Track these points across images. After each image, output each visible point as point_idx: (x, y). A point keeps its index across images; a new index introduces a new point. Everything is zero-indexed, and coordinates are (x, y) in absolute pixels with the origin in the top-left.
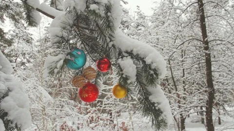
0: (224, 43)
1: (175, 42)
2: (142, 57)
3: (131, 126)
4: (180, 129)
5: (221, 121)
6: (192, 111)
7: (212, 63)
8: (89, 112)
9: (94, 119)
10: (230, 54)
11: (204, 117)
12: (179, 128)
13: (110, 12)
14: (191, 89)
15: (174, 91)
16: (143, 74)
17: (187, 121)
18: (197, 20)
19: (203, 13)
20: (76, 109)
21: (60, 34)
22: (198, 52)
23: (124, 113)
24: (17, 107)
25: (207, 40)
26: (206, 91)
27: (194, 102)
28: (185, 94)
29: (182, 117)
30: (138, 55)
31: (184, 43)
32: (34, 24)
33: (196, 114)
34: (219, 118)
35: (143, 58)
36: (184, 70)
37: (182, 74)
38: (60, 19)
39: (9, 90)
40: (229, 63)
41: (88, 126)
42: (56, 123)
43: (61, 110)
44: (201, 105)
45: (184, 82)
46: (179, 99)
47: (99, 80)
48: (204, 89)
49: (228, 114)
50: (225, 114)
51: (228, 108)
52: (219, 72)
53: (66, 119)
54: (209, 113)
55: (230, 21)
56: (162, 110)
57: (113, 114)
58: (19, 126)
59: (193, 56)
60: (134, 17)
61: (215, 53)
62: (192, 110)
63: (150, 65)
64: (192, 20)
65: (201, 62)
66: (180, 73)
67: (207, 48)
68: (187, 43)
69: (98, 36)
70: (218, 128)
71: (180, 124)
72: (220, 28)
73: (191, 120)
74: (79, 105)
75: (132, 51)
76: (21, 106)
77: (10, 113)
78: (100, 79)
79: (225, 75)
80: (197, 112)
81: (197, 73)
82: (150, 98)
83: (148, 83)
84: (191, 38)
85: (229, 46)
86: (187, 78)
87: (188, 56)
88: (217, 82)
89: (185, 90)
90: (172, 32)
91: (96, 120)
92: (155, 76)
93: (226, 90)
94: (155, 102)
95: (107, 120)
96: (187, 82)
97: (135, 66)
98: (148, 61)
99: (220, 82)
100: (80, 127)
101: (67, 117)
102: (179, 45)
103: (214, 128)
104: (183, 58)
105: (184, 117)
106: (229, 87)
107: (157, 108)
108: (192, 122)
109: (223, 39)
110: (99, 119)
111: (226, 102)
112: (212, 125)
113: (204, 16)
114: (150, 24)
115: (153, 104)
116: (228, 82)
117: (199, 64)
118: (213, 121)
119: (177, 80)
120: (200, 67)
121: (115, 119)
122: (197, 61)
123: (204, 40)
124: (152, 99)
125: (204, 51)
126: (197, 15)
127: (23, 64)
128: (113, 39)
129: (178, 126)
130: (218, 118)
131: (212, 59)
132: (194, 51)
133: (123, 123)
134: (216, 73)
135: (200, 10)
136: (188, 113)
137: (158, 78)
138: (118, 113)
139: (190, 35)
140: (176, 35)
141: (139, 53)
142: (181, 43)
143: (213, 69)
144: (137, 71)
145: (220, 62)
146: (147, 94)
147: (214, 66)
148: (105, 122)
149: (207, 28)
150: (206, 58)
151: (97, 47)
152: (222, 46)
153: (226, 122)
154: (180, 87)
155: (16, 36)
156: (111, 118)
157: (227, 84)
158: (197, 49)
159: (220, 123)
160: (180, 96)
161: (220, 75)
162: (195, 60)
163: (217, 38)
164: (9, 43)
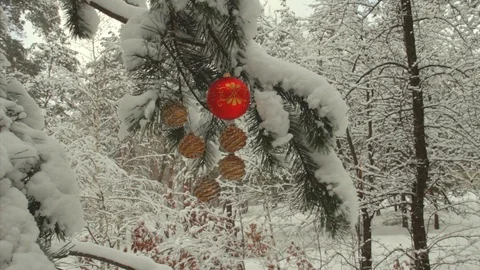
0: (449, 71)
1: (354, 69)
2: (301, 95)
3: (269, 232)
4: (362, 238)
5: (440, 222)
6: (385, 203)
7: (426, 110)
8: (188, 205)
9: (197, 218)
10: (460, 93)
11: (409, 215)
12: (359, 235)
13: (238, 9)
14: (383, 162)
15: (351, 165)
16: (304, 129)
17: (376, 222)
18: (397, 26)
19: (409, 13)
20: (162, 199)
21: (143, 50)
22: (398, 88)
23: (255, 207)
24: (57, 191)
25: (416, 66)
26: (412, 165)
27: (390, 185)
28: (372, 170)
29: (367, 215)
30: (291, 91)
31: (371, 70)
32: (85, 33)
33: (393, 208)
34: (437, 217)
35: (303, 98)
36: (370, 123)
37: (367, 132)
38: (139, 22)
39: (42, 160)
40: (457, 111)
41: (186, 230)
42: (125, 225)
43: (133, 201)
44: (403, 191)
45: (370, 148)
46: (361, 180)
47: (212, 143)
48: (409, 161)
49: (454, 210)
50: (447, 209)
51: (452, 198)
52: (438, 128)
53: (145, 217)
54: (418, 208)
55: (461, 28)
56: (341, 197)
57: (233, 209)
58: (62, 228)
59: (388, 96)
60: (275, 21)
61: (431, 91)
62: (385, 201)
63: (315, 111)
64: (388, 28)
65: (403, 108)
66: (363, 130)
67: (415, 82)
68: (377, 71)
69: (212, 56)
70: (434, 235)
71: (362, 228)
72: (440, 41)
73: (382, 221)
74: (169, 191)
75: (280, 83)
76: (66, 190)
77: (46, 203)
78: (214, 141)
79: (450, 134)
80: (395, 206)
81: (396, 129)
82: (318, 174)
83: (312, 145)
84: (385, 61)
85: (459, 77)
86: (376, 139)
87: (380, 98)
88: (434, 148)
89: (372, 162)
90: (348, 49)
91: (200, 220)
92: (326, 131)
93: (451, 164)
94: (328, 181)
95: (222, 219)
96: (377, 146)
97: (287, 114)
98: (312, 102)
99: (441, 148)
100: (171, 232)
101: (146, 215)
102: (362, 75)
103: (425, 235)
104: (370, 100)
105: (370, 215)
106: (456, 158)
107: (331, 194)
108: (386, 224)
109: (448, 65)
110: (206, 217)
111: (449, 185)
112: (424, 229)
113: (411, 18)
114: (306, 33)
115: (324, 186)
116: (456, 147)
117: (400, 112)
118: (426, 223)
119: (358, 144)
120: (401, 119)
121: (238, 219)
122: (396, 107)
123: (410, 66)
124: (322, 175)
125: (410, 87)
126: (398, 17)
127: (60, 110)
128: (242, 60)
129: (358, 231)
130: (433, 217)
131: (425, 104)
132: (391, 86)
133: (253, 227)
134: (432, 130)
135: (403, 7)
136: (379, 208)
137: (332, 136)
138: (243, 206)
139: (384, 55)
140: (357, 54)
141: (295, 87)
142: (365, 72)
143: (426, 122)
144: (291, 122)
145: (441, 109)
146: (311, 167)
147: (430, 116)
148: (219, 224)
149: (416, 43)
150: (414, 100)
151: (210, 77)
152: (444, 77)
153: (450, 224)
154: (364, 157)
155: (46, 55)
156: (229, 215)
157: (453, 152)
158: (396, 83)
159: (437, 227)
160: (363, 175)
161: (440, 134)
162: (392, 104)
163: (436, 63)
164: (33, 69)
